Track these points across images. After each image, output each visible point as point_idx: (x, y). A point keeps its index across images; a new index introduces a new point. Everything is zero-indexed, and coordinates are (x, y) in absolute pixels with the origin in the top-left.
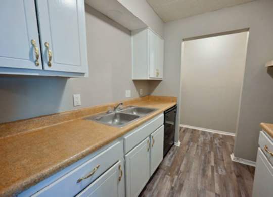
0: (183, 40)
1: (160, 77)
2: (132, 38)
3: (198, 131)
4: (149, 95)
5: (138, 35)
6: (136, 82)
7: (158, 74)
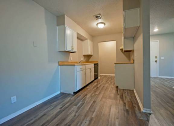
0: (99, 42)
1: (92, 54)
2: (83, 42)
3: (107, 76)
4: (88, 60)
5: (84, 41)
6: (84, 56)
7: (91, 53)
